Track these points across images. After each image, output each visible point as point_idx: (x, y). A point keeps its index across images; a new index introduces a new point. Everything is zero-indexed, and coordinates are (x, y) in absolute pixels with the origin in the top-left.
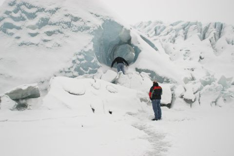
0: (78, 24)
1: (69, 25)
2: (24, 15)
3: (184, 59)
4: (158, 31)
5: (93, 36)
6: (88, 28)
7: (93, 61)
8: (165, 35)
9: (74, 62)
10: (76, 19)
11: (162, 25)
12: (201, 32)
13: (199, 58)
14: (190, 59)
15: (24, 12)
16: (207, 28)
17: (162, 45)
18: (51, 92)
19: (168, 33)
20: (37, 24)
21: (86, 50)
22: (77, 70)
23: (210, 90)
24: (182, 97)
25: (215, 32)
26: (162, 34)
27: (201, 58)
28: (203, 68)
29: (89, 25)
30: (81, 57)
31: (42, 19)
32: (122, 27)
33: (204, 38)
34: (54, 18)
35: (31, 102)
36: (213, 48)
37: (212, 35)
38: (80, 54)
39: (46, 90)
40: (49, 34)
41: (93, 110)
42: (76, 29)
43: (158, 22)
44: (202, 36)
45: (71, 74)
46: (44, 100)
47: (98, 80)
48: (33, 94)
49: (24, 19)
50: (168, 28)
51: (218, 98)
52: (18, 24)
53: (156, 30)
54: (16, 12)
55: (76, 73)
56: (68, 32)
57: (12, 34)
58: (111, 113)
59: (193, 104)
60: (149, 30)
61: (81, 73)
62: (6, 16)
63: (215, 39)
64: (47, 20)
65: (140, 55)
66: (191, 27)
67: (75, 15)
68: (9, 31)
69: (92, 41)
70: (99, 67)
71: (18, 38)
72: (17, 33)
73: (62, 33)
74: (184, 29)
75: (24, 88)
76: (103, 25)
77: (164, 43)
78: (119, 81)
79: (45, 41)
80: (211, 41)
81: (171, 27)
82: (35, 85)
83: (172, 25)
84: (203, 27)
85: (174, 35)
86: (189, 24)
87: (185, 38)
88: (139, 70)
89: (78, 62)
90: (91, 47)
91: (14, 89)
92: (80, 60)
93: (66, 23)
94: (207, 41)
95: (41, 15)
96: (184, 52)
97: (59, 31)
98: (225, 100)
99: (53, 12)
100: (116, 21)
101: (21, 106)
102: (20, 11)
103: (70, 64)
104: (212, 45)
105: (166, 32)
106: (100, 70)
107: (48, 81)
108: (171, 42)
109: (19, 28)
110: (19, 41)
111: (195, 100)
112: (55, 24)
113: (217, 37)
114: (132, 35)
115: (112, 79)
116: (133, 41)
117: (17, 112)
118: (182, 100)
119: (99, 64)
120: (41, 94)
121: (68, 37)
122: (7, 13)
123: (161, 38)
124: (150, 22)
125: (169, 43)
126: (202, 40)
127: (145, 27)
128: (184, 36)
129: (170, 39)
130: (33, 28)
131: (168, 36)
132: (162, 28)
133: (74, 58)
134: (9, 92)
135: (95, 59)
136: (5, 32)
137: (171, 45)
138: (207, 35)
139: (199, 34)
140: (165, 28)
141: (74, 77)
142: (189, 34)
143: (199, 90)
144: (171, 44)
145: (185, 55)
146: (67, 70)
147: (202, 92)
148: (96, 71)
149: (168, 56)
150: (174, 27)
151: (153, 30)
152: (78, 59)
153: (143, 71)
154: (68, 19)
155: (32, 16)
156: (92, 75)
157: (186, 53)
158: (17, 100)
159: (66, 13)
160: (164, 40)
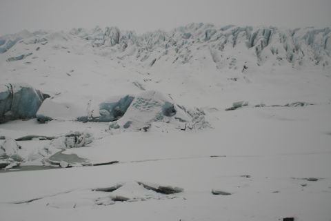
1: (154, 104)
3: (230, 68)
4: (209, 35)
5: (162, 108)
6: (160, 105)
8: (214, 41)
11: (212, 28)
12: (249, 39)
13: (243, 68)
14: (235, 68)
16: (255, 35)
17: (211, 51)
18: (152, 127)
19: (218, 38)
22: (157, 118)
24: (188, 127)
25: (262, 39)
26: (212, 38)
27: (245, 67)
28: (244, 78)
33: (252, 45)
34: (151, 102)
36: (258, 57)
37: (259, 43)
38: (158, 113)
40: (149, 107)
42: (157, 106)
43: (209, 25)
44: (250, 42)
46: (150, 129)
47: (163, 122)
48: (148, 127)
49: (141, 103)
50: (219, 33)
53: (206, 34)
54: (139, 101)
60: (200, 33)
62: (136, 103)
63: (262, 46)
66: (240, 33)
67: (156, 101)
68: (137, 107)
71: (140, 109)
74: (233, 34)
77: (213, 49)
79: (148, 110)
80: (257, 50)
81: (221, 32)
83: (222, 30)
84: (252, 33)
85: (223, 41)
86: (239, 30)
87: (235, 44)
90: (161, 111)
91: (144, 126)
94: (254, 49)
96: (230, 60)
97: (152, 106)
99: (150, 100)
101: (146, 131)
104: (258, 54)
105: (216, 38)
108: (220, 49)
109: (140, 106)
111: (193, 128)
113: (264, 45)
114: (174, 105)
115: (167, 121)
116: (174, 108)
121: (154, 108)
123: (211, 44)
124: (201, 24)
125: (217, 49)
126: (248, 49)
127: (197, 29)
128: (233, 41)
129: (219, 45)
130: (144, 106)
131: (217, 43)
132: (212, 32)
133: (156, 115)
135: (162, 115)
137: (219, 53)
138: (255, 41)
139: (248, 41)
140: (215, 32)
141: (156, 121)
142: (238, 40)
144: (220, 51)
145: (231, 64)
146: (154, 119)
147: (195, 125)
148: (163, 119)
149: (215, 64)
150: (224, 32)
151: (204, 33)
153: (177, 118)
155: (144, 102)
157: (232, 62)
160: (214, 46)
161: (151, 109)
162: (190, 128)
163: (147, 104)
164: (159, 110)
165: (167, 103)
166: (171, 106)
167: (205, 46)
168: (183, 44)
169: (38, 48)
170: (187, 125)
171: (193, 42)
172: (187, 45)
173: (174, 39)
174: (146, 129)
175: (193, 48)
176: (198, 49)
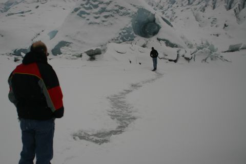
0: (123, 11)
1: (117, 11)
2: (91, 6)
3: (212, 26)
4: (191, 1)
5: (132, 19)
6: (129, 14)
7: (131, 34)
8: (196, 5)
9: (120, 34)
10: (122, 8)
12: (227, 3)
13: (224, 26)
14: (216, 26)
15: (91, 4)
16: (232, 0)
17: (193, 13)
18: (107, 51)
20: (99, 11)
21: (127, 27)
22: (122, 38)
23: (202, 52)
24: (183, 56)
25: (240, 3)
26: (194, 4)
27: (225, 25)
29: (129, 11)
30: (124, 31)
31: (102, 8)
32: (150, 12)
33: (230, 8)
34: (109, 8)
35: (97, 57)
36: (237, 17)
37: (237, 6)
38: (124, 29)
39: (104, 50)
40: (106, 17)
41: (131, 62)
42: (122, 14)
44: (228, 6)
45: (118, 41)
46: (104, 55)
47: (134, 45)
48: (98, 52)
49: (91, 9)
51: (207, 58)
52: (88, 11)
54: (86, 4)
55: (121, 41)
56: (117, 16)
57: (85, 17)
58: (140, 64)
59: (190, 61)
61: (124, 41)
62: (81, 7)
63: (239, 8)
64: (105, 8)
65: (161, 30)
67: (121, 6)
68: (83, 15)
69: (132, 21)
70: (135, 37)
71: (88, 20)
72: (88, 17)
73: (113, 16)
75: (94, 49)
76: (138, 11)
77: (196, 12)
78: (147, 45)
79: (103, 21)
80: (235, 11)
82: (99, 48)
85: (204, 5)
87: (214, 8)
88: (159, 40)
89: (122, 34)
90: (130, 25)
91: (89, 49)
92: (124, 33)
93: (116, 10)
94: (232, 11)
95: (101, 6)
96: (211, 20)
97: (111, 15)
98: (212, 59)
99: (108, 4)
100: (146, 9)
101: (93, 58)
102: (89, 4)
103: (118, 35)
104: (236, 15)
105: (198, 3)
106: (136, 39)
107: (105, 45)
108: (201, 11)
109: (88, 14)
110: (89, 22)
111: (191, 58)
112: (109, 11)
113: (241, 8)
114: (156, 17)
115: (142, 44)
116: (156, 21)
117: (90, 62)
118: (183, 58)
119: (135, 35)
120: (102, 52)
121: (117, 19)
122: (82, 5)
123: (193, 7)
125: (199, 11)
126: (227, 10)
128: (213, 6)
129: (201, 8)
130: (96, 14)
131: (199, 6)
133: (121, 32)
134: (86, 51)
136: (81, 16)
137: (201, 14)
138: (233, 5)
139: (226, 4)
141: (120, 43)
142: (217, 5)
143: (195, 52)
144: (202, 12)
145: (212, 23)
146: (116, 39)
147: (196, 53)
148: (133, 40)
149: (198, 23)
152: (123, 32)
153: (162, 40)
154: (117, 8)
155: (96, 7)
156: (130, 42)
157: (214, 21)
158: (90, 55)
159: (116, 4)
160: (196, 9)
161: (110, 20)
162: (188, 59)
163: (103, 10)
164: (126, 22)
165: (142, 10)
166: (150, 17)
167: (188, 9)
168: (169, 8)
169: (37, 7)
170: (181, 53)
171: (178, 6)
172: (172, 8)
173: (161, 4)
174: (93, 55)
175: (177, 11)
176: (182, 11)
